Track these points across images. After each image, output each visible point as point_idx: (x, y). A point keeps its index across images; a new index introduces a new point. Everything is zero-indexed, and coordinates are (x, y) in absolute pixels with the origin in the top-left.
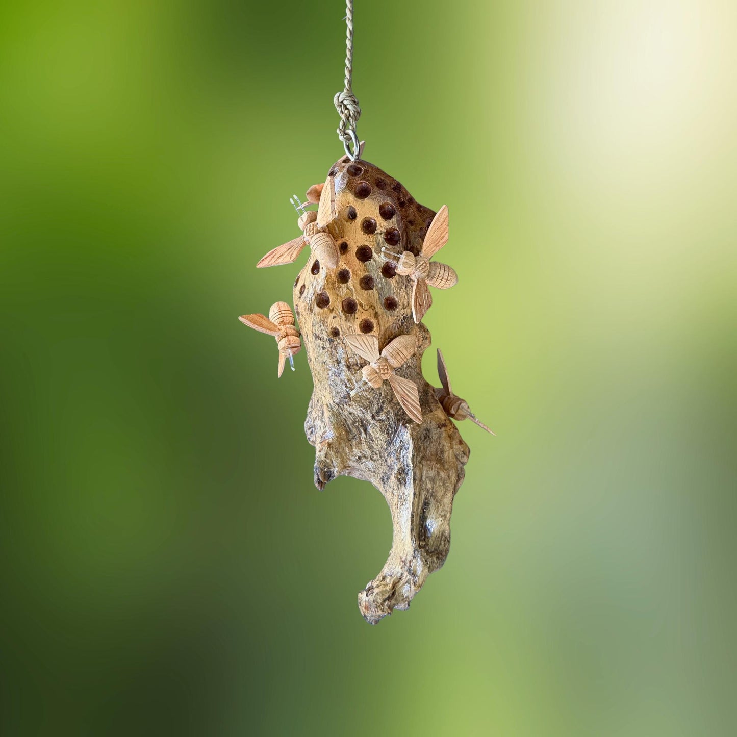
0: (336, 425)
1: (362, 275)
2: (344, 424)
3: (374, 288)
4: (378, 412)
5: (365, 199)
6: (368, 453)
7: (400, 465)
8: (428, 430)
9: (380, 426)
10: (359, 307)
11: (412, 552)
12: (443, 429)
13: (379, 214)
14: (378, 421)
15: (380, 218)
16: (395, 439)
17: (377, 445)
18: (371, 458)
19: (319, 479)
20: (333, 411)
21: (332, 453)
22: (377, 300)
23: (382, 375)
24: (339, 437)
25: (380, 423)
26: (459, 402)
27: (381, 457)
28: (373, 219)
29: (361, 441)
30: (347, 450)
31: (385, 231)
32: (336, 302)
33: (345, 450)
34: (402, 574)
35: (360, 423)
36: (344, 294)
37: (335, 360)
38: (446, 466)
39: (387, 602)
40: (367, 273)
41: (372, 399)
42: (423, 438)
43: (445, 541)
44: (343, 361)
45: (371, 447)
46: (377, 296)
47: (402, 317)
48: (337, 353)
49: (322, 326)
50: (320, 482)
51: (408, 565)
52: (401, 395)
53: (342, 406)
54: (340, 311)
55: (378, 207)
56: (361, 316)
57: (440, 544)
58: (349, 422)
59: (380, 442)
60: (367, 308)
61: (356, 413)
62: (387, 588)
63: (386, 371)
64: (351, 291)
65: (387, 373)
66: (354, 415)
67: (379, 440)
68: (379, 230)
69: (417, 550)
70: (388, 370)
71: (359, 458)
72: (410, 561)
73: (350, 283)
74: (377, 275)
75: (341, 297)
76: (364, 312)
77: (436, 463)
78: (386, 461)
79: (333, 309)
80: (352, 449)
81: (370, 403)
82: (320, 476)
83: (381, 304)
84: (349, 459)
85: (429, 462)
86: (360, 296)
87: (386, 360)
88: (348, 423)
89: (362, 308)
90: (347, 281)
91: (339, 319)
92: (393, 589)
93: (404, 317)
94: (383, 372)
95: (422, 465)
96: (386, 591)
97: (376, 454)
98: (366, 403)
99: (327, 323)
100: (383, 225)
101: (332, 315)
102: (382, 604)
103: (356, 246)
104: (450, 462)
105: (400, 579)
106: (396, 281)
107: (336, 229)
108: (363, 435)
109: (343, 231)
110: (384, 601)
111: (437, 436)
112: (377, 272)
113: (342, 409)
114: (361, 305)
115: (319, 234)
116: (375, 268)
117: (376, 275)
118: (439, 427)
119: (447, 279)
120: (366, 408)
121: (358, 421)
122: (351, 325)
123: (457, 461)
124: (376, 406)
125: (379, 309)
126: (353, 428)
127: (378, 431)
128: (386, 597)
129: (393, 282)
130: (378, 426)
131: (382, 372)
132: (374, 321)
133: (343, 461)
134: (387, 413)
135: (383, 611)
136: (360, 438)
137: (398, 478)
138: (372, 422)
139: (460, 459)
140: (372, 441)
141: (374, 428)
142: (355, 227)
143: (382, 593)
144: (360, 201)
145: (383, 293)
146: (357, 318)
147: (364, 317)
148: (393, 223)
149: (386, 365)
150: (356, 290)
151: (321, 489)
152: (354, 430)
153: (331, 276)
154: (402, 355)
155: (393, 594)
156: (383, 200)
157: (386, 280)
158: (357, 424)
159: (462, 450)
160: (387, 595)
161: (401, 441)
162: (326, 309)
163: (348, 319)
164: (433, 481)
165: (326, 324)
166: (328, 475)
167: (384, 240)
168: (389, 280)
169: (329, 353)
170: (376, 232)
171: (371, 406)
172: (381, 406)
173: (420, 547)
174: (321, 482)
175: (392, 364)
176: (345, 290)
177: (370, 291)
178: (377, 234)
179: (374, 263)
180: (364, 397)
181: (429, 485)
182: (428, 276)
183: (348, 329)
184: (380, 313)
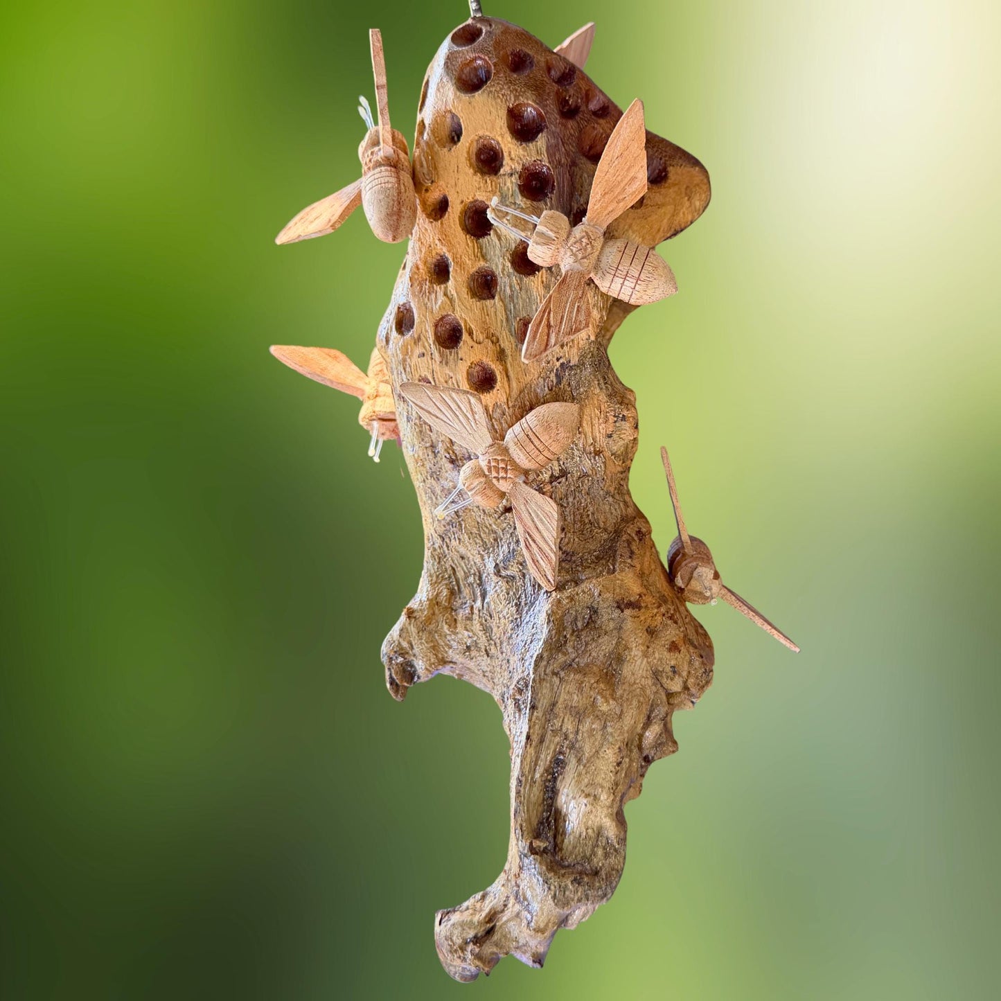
0: (434, 578)
1: (474, 266)
2: (450, 577)
3: (497, 298)
4: (505, 560)
5: (477, 94)
6: (483, 641)
7: (523, 672)
8: (594, 611)
9: (507, 589)
10: (465, 336)
11: (518, 860)
12: (628, 612)
13: (505, 130)
14: (504, 577)
15: (508, 137)
16: (527, 619)
17: (499, 627)
18: (486, 650)
19: (391, 677)
20: (435, 550)
21: (413, 629)
22: (502, 321)
23: (495, 481)
24: (434, 602)
25: (507, 582)
26: (694, 564)
27: (502, 653)
28: (494, 140)
29: (472, 613)
30: (446, 627)
31: (519, 168)
32: (424, 326)
33: (442, 628)
34: (508, 897)
35: (477, 578)
36: (437, 307)
37: (428, 445)
38: (619, 693)
39: (471, 947)
40: (482, 263)
41: (501, 534)
42: (580, 624)
43: (604, 848)
44: (440, 447)
45: (487, 630)
46: (501, 315)
47: (558, 364)
48: (431, 431)
49: (403, 372)
50: (392, 682)
51: (513, 883)
52: (524, 526)
53: (448, 542)
54: (431, 342)
55: (503, 113)
56: (470, 353)
57: (594, 853)
58: (460, 574)
59: (503, 620)
60: (481, 338)
61: (471, 557)
62: (476, 918)
63: (502, 474)
64: (451, 300)
65: (506, 478)
66: (469, 561)
67: (501, 616)
68: (508, 166)
69: (525, 856)
70: (506, 473)
71: (468, 648)
72: (517, 876)
73: (451, 283)
74: (501, 265)
75: (432, 312)
76: (475, 345)
77: (597, 682)
78: (508, 661)
79: (419, 338)
80: (456, 628)
81: (495, 540)
82: (393, 670)
83: (510, 331)
84: (450, 647)
85: (577, 677)
86: (467, 312)
87: (506, 451)
88: (459, 576)
89: (472, 338)
90: (447, 279)
91: (429, 359)
92: (488, 922)
93: (562, 364)
94: (496, 475)
95: (561, 680)
96: (470, 924)
97: (495, 644)
98: (489, 540)
99: (410, 366)
100: (515, 155)
101: (418, 351)
102: (462, 949)
103: (459, 202)
104: (635, 683)
105: (505, 906)
106: (543, 282)
107: (424, 163)
108: (479, 603)
109: (435, 168)
110: (466, 943)
111: (612, 625)
112: (501, 259)
113: (448, 547)
114: (470, 333)
115: (378, 169)
116: (498, 252)
117: (500, 267)
118: (618, 607)
119: (638, 279)
120: (489, 549)
121: (475, 574)
122: (451, 374)
123: (654, 684)
124: (505, 547)
125: (507, 343)
126: (464, 585)
127: (502, 598)
128: (471, 936)
129: (535, 283)
130: (503, 588)
131: (494, 474)
132: (496, 368)
133: (435, 648)
134: (521, 564)
135: (464, 960)
136: (472, 607)
137: (515, 699)
138: (494, 578)
139: (664, 681)
140: (491, 617)
141: (496, 591)
142: (457, 157)
143: (463, 925)
144: (465, 97)
145: (514, 307)
146: (461, 359)
147: (475, 359)
148: (537, 153)
149: (502, 460)
150: (460, 299)
151: (397, 696)
152: (466, 592)
153: (418, 269)
154: (537, 442)
155: (490, 932)
156: (516, 97)
157: (521, 280)
158: (471, 579)
159: (673, 663)
160: (471, 934)
161: (534, 624)
162: (408, 336)
163: (445, 362)
164: (579, 715)
165: (408, 369)
166: (408, 673)
167: (517, 190)
168: (525, 280)
169: (417, 430)
170: (502, 171)
171: (498, 547)
172: (513, 549)
173: (533, 850)
174: (397, 685)
175: (518, 461)
176: (441, 298)
177: (489, 303)
178: (504, 175)
179: (497, 241)
180: (487, 527)
181: (569, 726)
182: (596, 268)
183: (446, 382)
184: (508, 352)
